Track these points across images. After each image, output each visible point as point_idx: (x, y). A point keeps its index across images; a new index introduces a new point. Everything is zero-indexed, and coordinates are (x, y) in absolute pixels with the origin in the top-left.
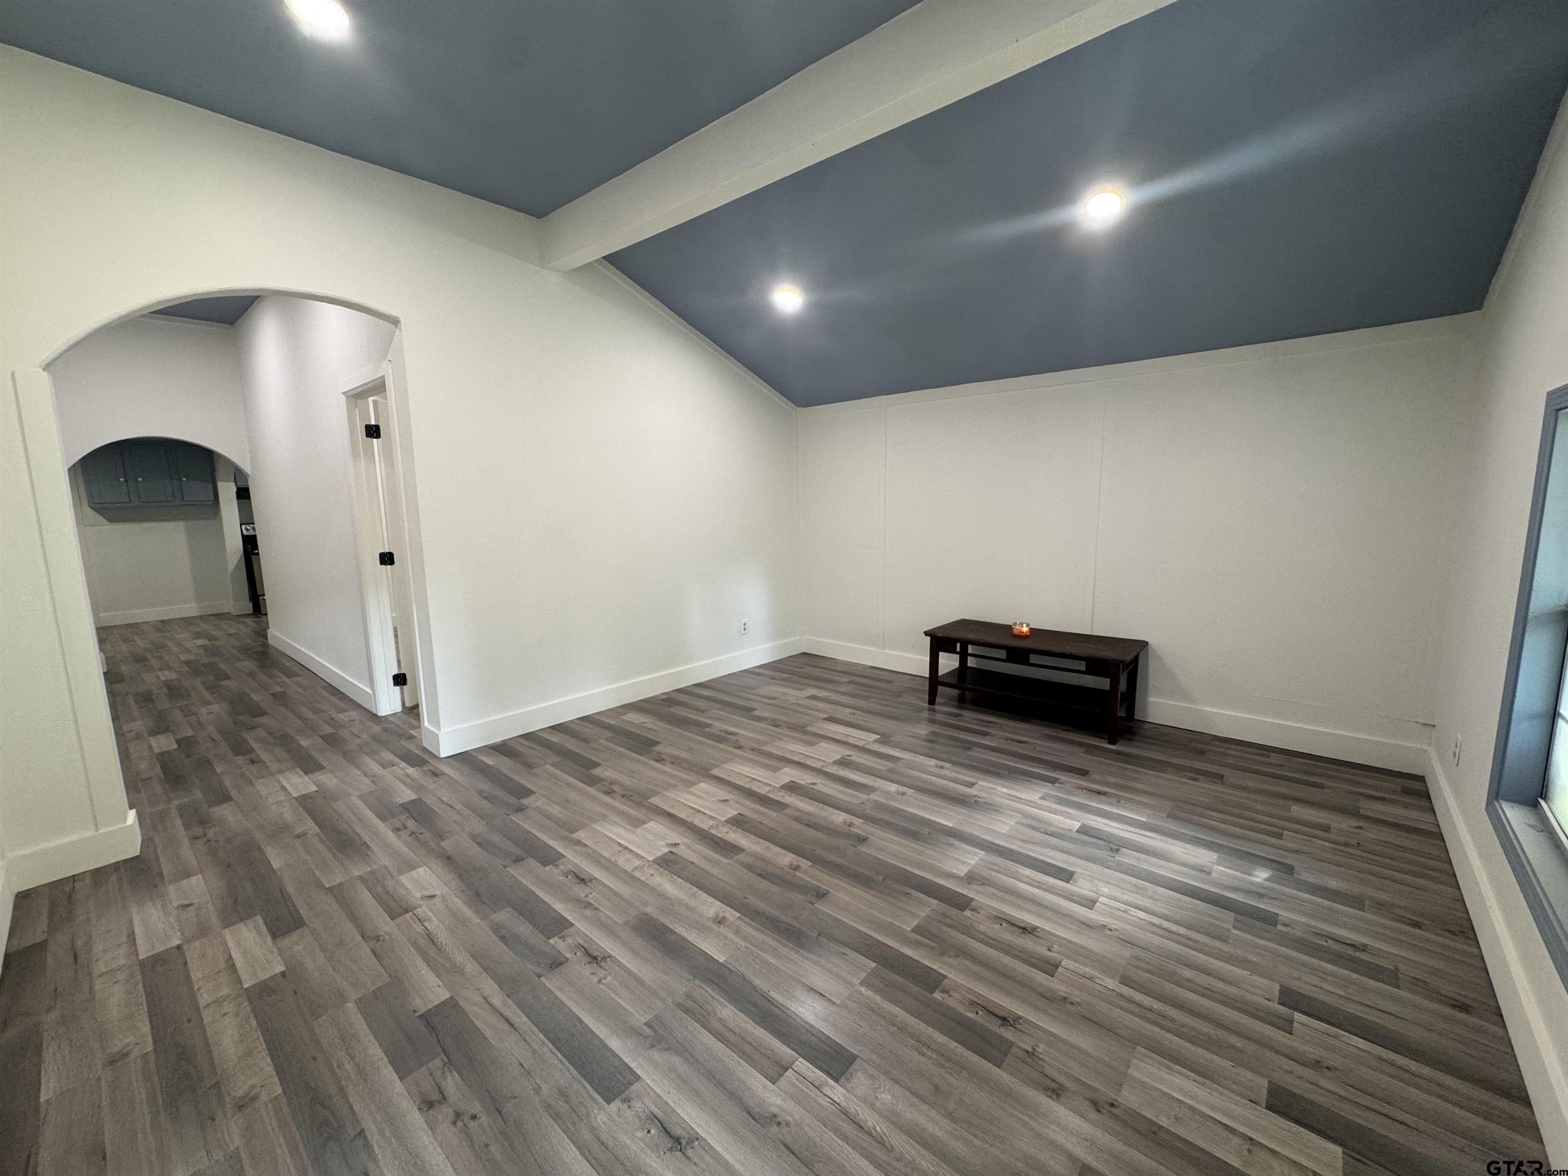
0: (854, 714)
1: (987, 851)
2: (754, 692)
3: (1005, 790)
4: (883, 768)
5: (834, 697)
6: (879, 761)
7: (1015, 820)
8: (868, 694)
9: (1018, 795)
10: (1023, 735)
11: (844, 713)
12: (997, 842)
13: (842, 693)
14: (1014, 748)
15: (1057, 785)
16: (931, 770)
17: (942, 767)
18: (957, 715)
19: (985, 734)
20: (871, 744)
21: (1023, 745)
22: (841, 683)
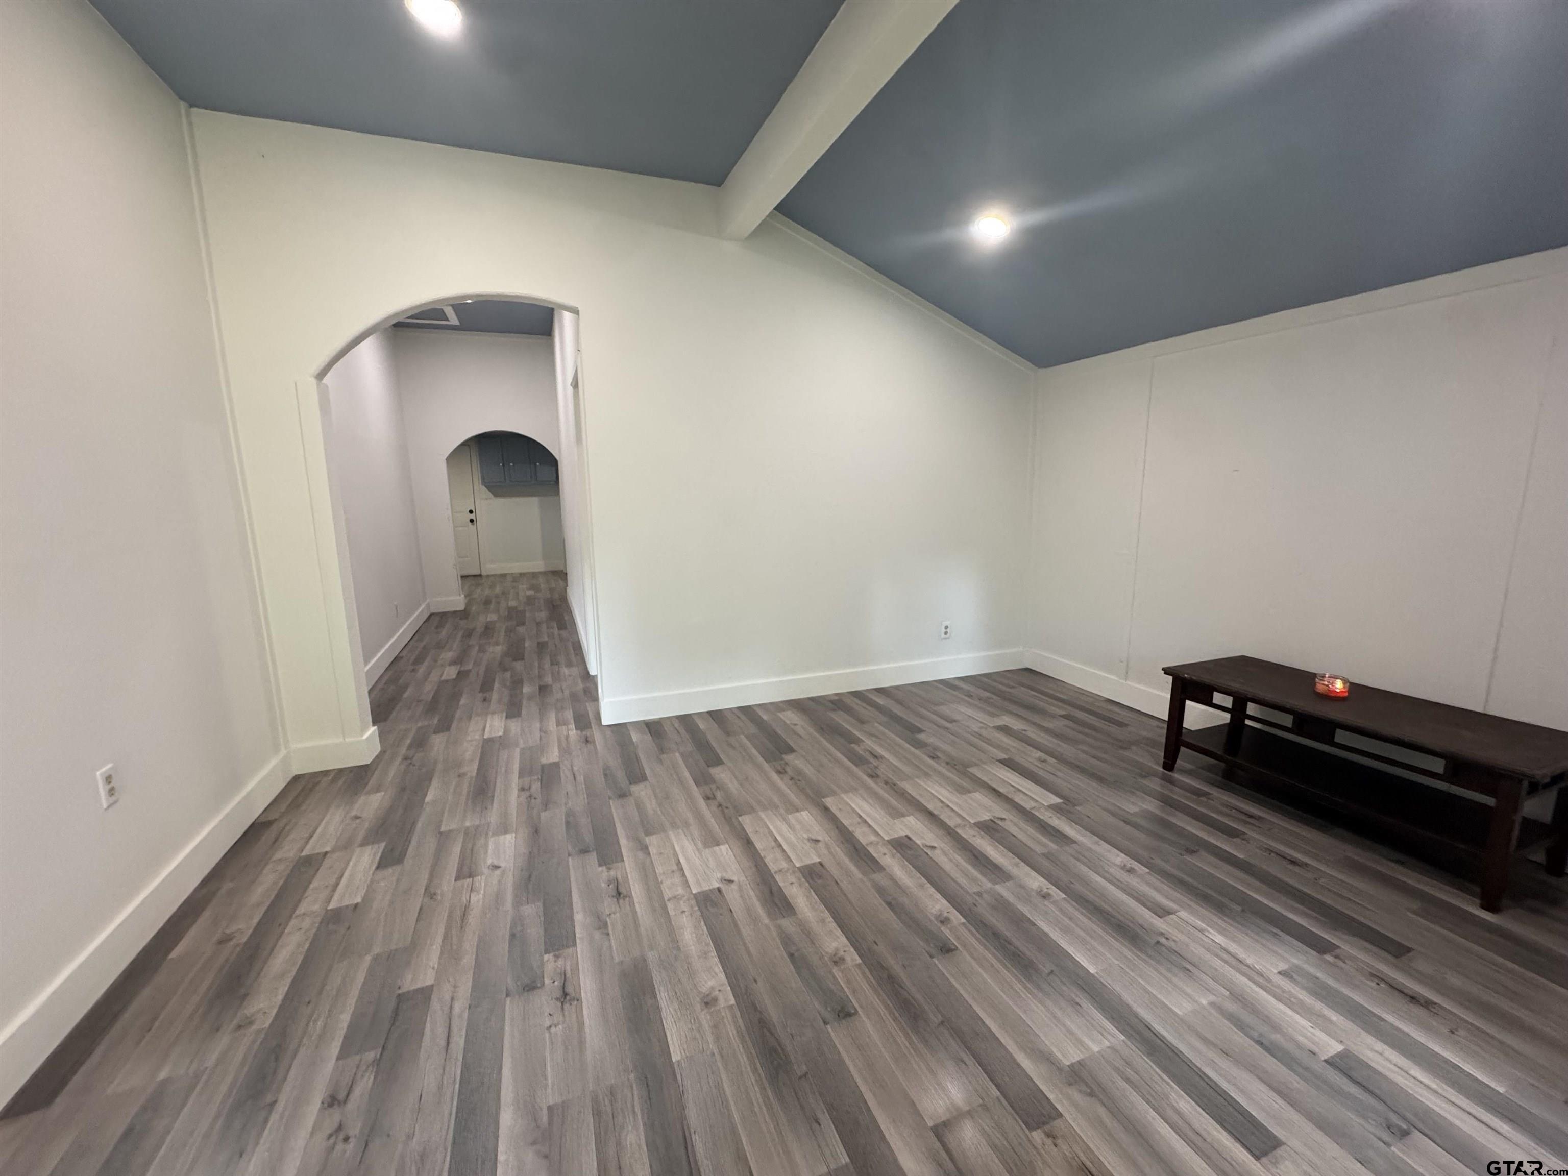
0: (1044, 761)
1: (1129, 1037)
2: (935, 708)
3: (1219, 939)
4: (1039, 849)
5: (1033, 733)
6: (1040, 836)
7: (1212, 998)
8: (1081, 736)
9: (1241, 954)
10: (1305, 853)
11: (1031, 758)
12: (1157, 1027)
13: (1047, 730)
14: (1275, 869)
15: (1328, 957)
16: (1112, 870)
17: (1131, 871)
18: (1198, 793)
19: (1232, 833)
20: (1042, 810)
21: (1297, 869)
22: (1053, 716)
